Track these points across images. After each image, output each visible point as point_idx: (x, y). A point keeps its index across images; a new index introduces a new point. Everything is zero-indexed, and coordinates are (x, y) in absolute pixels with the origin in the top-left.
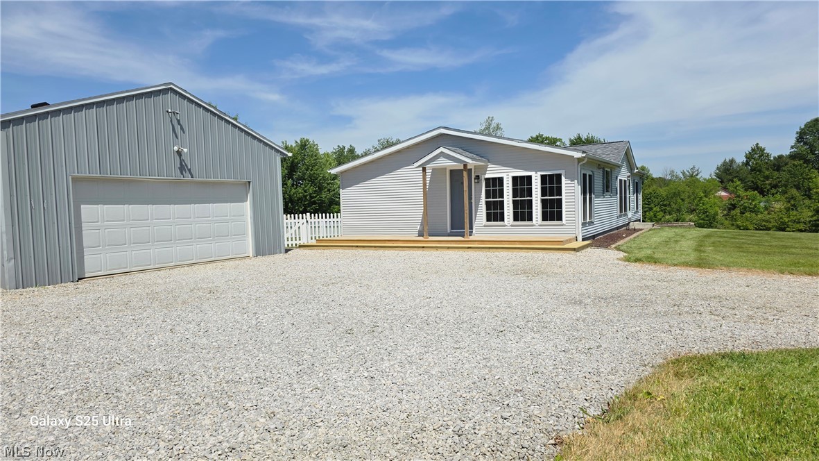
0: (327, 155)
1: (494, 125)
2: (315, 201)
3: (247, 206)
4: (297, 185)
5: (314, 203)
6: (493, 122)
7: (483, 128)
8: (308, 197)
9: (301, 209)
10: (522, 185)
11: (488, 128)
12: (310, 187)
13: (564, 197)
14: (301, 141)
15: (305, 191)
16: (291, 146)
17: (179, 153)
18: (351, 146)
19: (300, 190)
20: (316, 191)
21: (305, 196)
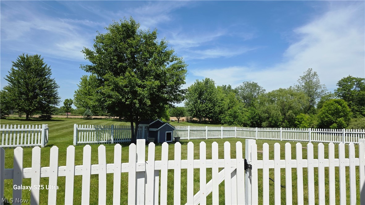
0: (218, 87)
1: (312, 72)
2: (211, 111)
4: (202, 103)
5: (211, 112)
6: (312, 71)
7: (305, 75)
8: (208, 109)
9: (204, 116)
11: (309, 74)
12: (209, 104)
14: (206, 80)
15: (207, 106)
16: (201, 82)
18: (229, 85)
19: (204, 105)
20: (212, 106)
21: (207, 109)
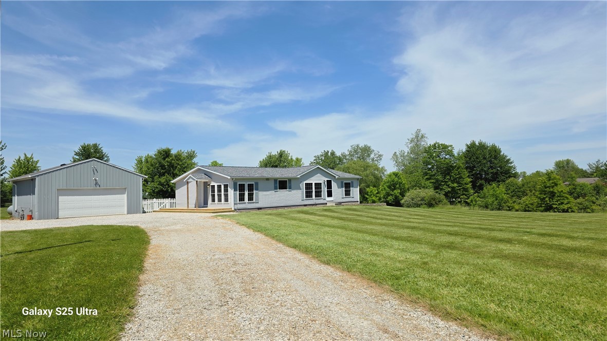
3: (125, 196)
10: (219, 187)
13: (229, 193)
17: (96, 180)
